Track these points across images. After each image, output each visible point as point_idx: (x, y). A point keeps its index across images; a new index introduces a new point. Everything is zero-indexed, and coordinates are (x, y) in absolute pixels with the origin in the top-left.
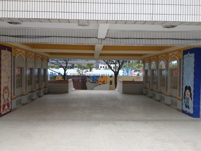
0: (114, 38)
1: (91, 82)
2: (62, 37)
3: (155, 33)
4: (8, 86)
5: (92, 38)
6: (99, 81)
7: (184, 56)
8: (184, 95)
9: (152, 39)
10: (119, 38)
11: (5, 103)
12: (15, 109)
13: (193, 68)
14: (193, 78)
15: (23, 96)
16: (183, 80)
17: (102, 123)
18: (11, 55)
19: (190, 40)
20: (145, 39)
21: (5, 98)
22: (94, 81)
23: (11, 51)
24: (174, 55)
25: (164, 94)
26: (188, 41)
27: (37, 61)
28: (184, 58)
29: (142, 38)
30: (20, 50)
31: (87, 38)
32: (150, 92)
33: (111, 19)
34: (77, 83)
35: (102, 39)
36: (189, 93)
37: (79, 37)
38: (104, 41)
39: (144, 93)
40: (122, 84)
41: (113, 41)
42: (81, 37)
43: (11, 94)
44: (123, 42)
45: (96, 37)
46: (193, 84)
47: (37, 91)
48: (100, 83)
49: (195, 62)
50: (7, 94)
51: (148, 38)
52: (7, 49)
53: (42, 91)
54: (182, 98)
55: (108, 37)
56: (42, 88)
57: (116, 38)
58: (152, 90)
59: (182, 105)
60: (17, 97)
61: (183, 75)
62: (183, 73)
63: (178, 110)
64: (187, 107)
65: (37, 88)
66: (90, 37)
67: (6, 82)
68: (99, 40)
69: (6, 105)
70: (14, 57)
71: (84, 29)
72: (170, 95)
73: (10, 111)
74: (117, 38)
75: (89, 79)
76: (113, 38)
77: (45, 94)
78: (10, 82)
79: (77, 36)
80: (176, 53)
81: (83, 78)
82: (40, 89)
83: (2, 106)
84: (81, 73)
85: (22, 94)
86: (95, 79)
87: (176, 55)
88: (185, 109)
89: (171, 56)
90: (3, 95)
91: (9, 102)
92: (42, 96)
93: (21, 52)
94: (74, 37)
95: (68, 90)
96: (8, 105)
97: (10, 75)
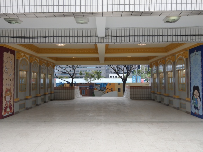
0: (115, 36)
1: (99, 90)
2: (62, 36)
3: (157, 30)
4: (10, 88)
5: (92, 36)
6: (107, 88)
7: (191, 55)
8: (192, 95)
9: (154, 36)
10: (120, 36)
11: (7, 105)
12: (18, 113)
13: (200, 67)
14: (201, 77)
15: (27, 101)
16: (190, 80)
17: (104, 124)
18: (13, 58)
19: (195, 36)
20: (147, 37)
21: (7, 100)
22: (102, 89)
23: (14, 54)
24: (181, 55)
25: (172, 97)
26: (193, 36)
27: (42, 66)
28: (191, 57)
29: (144, 35)
30: (24, 54)
31: (87, 36)
32: (158, 96)
33: (106, 11)
34: (84, 91)
35: (102, 37)
36: (198, 94)
37: (79, 36)
38: (104, 39)
39: (152, 98)
40: (129, 90)
41: (114, 39)
42: (81, 36)
43: (14, 97)
44: (124, 40)
45: (96, 35)
46: (201, 83)
47: (43, 97)
48: (108, 90)
49: (202, 59)
50: (9, 96)
51: (150, 35)
52: (9, 52)
53: (47, 97)
54: (191, 100)
55: (108, 36)
56: (47, 93)
57: (116, 36)
58: (160, 94)
59: (191, 107)
60: (20, 100)
61: (190, 75)
62: (190, 72)
63: (187, 112)
64: (196, 108)
65: (42, 93)
66: (90, 35)
67: (8, 85)
68: (99, 39)
69: (8, 107)
70: (17, 60)
71: (84, 28)
72: (179, 97)
73: (13, 114)
74: (118, 36)
75: (97, 87)
76: (113, 36)
77: (51, 100)
78: (12, 85)
79: (77, 35)
80: (182, 53)
81: (90, 86)
82: (45, 95)
83: (4, 109)
84: (89, 81)
85: (26, 98)
86: (103, 86)
87: (183, 55)
88: (194, 111)
89: (177, 57)
90: (5, 97)
91: (11, 105)
92: (48, 102)
93: (24, 56)
94: (74, 36)
95: (74, 96)
96: (10, 107)
97: (13, 78)
